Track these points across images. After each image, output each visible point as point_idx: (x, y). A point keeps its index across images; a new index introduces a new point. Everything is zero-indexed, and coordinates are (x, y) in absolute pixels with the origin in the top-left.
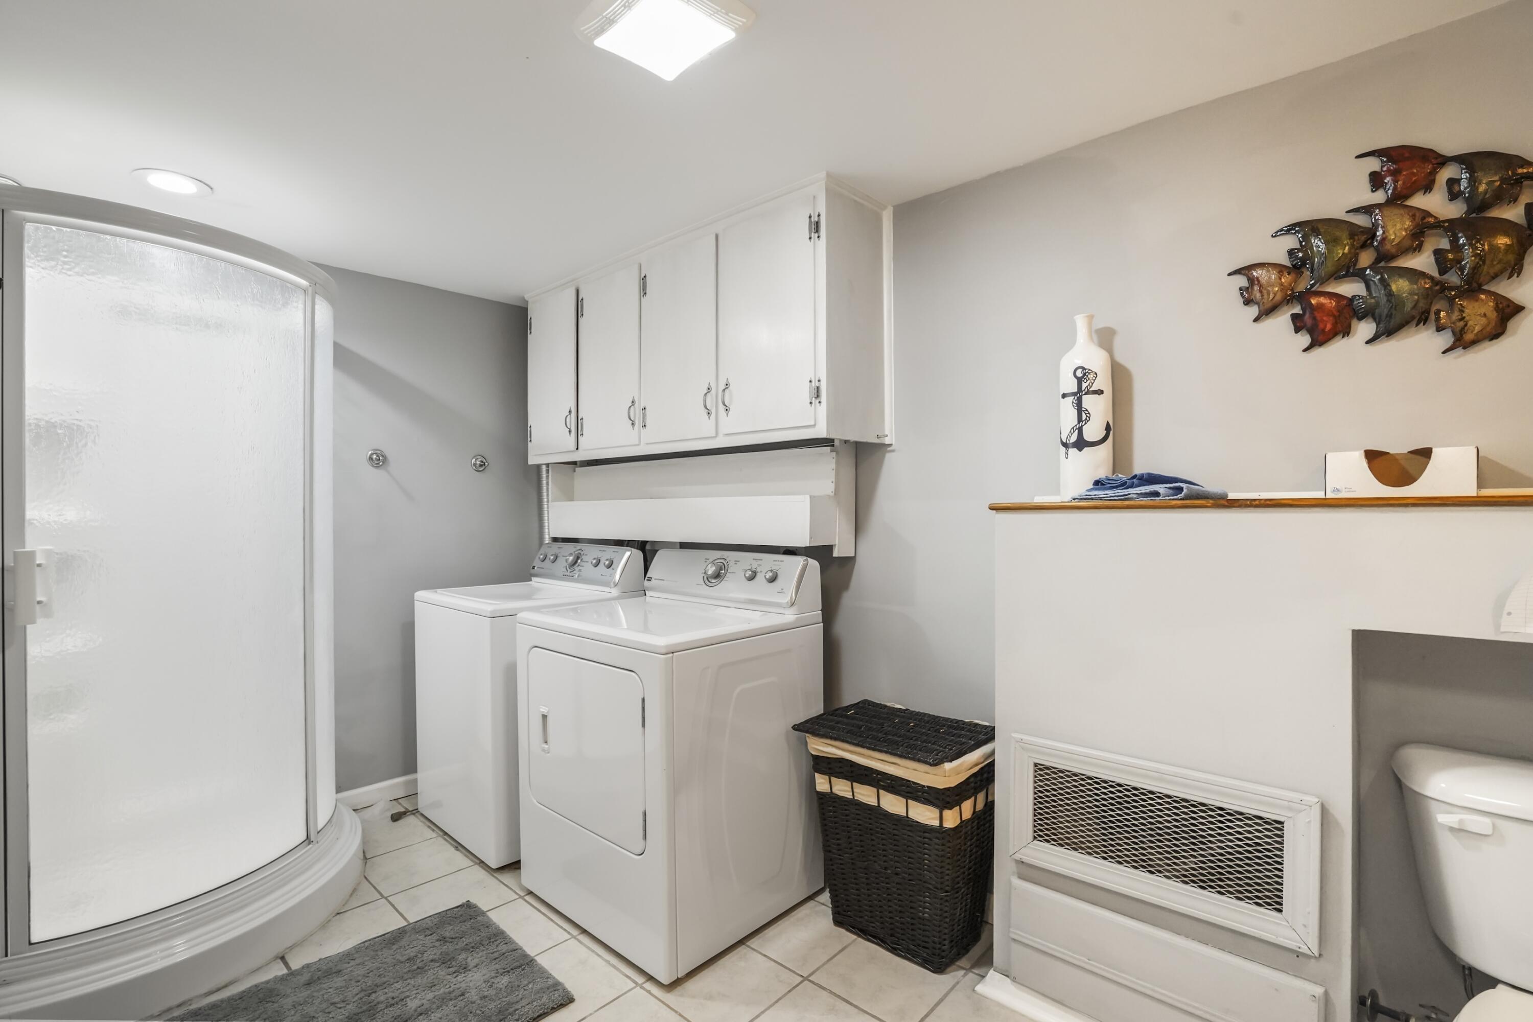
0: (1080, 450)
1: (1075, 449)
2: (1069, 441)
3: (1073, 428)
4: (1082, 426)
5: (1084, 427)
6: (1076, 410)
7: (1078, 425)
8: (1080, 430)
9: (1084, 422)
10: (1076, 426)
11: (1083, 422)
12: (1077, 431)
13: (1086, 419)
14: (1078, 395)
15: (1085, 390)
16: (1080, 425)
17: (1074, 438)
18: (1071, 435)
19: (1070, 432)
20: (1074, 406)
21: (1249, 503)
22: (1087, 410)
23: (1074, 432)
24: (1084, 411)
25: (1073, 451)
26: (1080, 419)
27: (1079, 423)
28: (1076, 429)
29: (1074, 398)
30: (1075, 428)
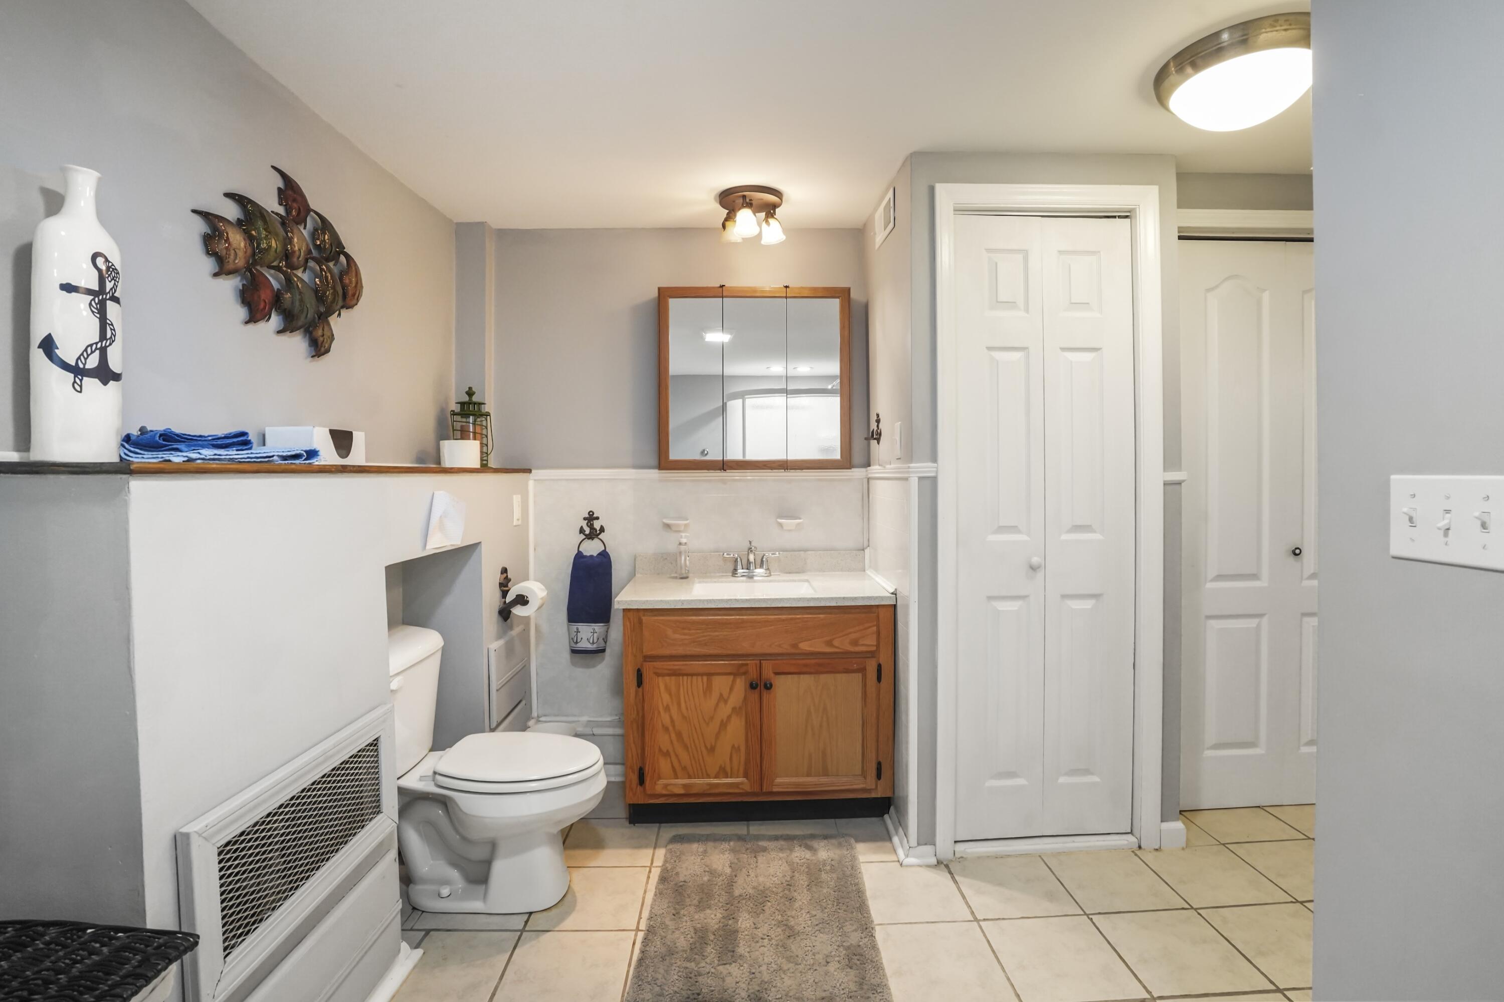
0: (105, 383)
1: (96, 381)
2: (84, 365)
3: (91, 345)
4: (106, 347)
5: (108, 349)
6: (98, 320)
7: (100, 344)
8: (103, 352)
9: (109, 342)
10: (96, 343)
11: (107, 340)
12: (98, 352)
13: (111, 337)
14: (101, 297)
15: (109, 292)
16: (103, 345)
17: (93, 362)
18: (88, 356)
19: (86, 350)
20: (93, 312)
21: (352, 468)
22: (112, 325)
23: (92, 352)
24: (109, 325)
25: (91, 383)
26: (103, 336)
27: (101, 340)
28: (96, 349)
29: (94, 299)
30: (94, 347)
